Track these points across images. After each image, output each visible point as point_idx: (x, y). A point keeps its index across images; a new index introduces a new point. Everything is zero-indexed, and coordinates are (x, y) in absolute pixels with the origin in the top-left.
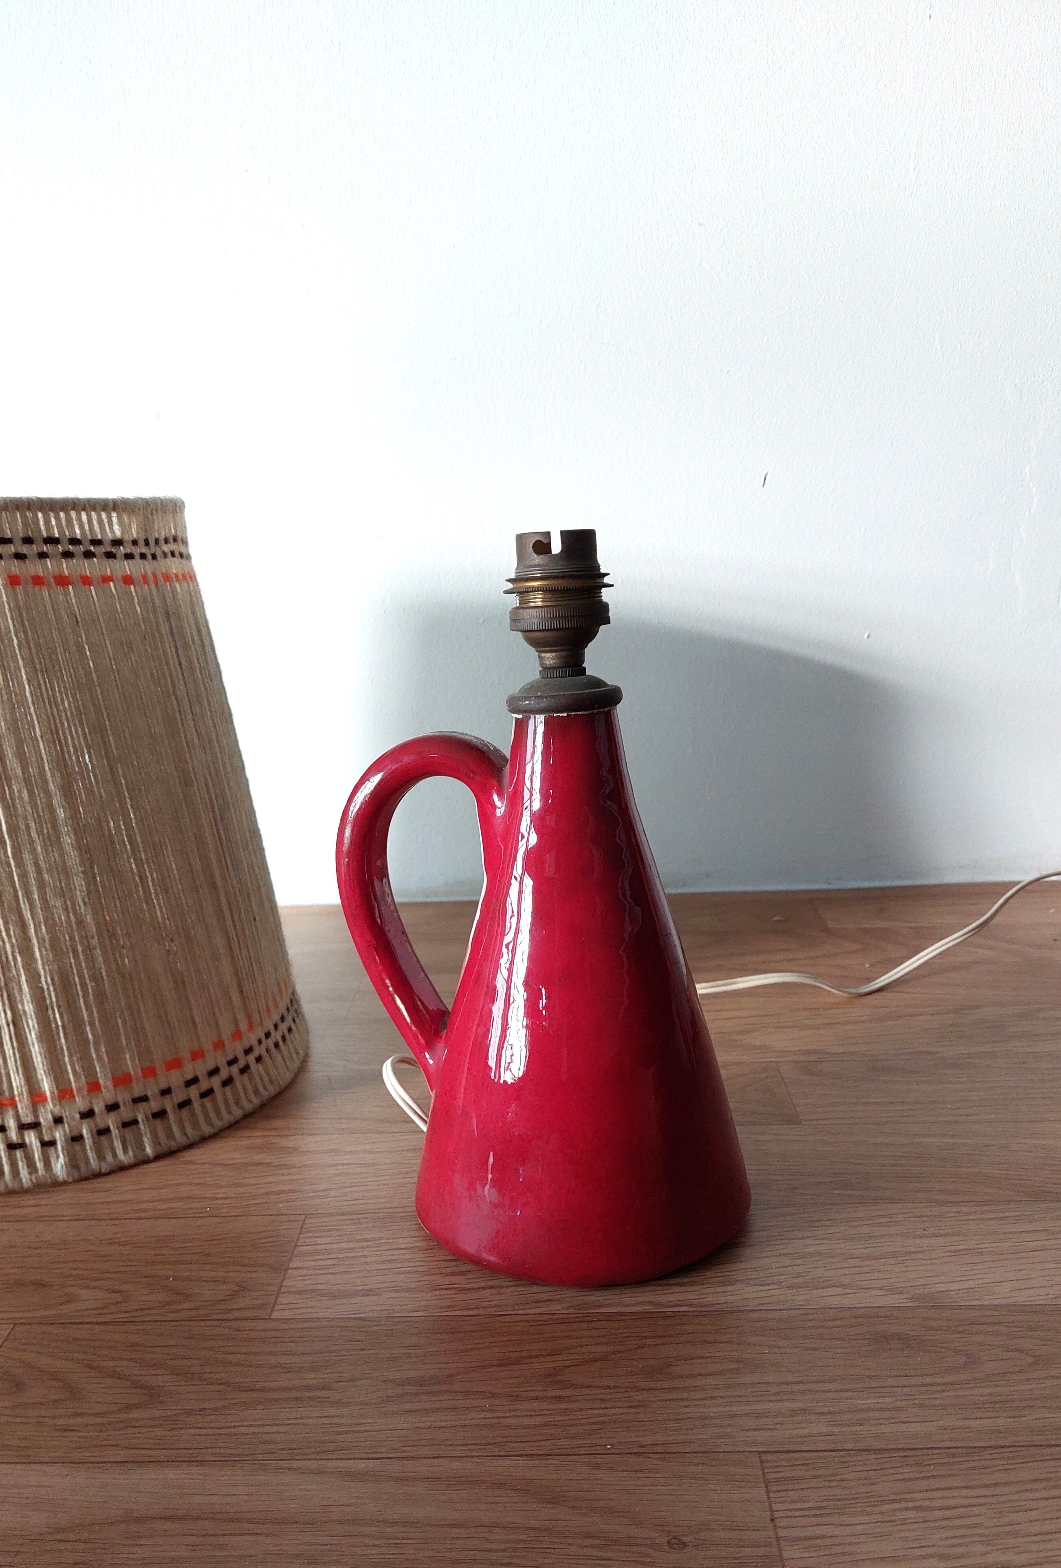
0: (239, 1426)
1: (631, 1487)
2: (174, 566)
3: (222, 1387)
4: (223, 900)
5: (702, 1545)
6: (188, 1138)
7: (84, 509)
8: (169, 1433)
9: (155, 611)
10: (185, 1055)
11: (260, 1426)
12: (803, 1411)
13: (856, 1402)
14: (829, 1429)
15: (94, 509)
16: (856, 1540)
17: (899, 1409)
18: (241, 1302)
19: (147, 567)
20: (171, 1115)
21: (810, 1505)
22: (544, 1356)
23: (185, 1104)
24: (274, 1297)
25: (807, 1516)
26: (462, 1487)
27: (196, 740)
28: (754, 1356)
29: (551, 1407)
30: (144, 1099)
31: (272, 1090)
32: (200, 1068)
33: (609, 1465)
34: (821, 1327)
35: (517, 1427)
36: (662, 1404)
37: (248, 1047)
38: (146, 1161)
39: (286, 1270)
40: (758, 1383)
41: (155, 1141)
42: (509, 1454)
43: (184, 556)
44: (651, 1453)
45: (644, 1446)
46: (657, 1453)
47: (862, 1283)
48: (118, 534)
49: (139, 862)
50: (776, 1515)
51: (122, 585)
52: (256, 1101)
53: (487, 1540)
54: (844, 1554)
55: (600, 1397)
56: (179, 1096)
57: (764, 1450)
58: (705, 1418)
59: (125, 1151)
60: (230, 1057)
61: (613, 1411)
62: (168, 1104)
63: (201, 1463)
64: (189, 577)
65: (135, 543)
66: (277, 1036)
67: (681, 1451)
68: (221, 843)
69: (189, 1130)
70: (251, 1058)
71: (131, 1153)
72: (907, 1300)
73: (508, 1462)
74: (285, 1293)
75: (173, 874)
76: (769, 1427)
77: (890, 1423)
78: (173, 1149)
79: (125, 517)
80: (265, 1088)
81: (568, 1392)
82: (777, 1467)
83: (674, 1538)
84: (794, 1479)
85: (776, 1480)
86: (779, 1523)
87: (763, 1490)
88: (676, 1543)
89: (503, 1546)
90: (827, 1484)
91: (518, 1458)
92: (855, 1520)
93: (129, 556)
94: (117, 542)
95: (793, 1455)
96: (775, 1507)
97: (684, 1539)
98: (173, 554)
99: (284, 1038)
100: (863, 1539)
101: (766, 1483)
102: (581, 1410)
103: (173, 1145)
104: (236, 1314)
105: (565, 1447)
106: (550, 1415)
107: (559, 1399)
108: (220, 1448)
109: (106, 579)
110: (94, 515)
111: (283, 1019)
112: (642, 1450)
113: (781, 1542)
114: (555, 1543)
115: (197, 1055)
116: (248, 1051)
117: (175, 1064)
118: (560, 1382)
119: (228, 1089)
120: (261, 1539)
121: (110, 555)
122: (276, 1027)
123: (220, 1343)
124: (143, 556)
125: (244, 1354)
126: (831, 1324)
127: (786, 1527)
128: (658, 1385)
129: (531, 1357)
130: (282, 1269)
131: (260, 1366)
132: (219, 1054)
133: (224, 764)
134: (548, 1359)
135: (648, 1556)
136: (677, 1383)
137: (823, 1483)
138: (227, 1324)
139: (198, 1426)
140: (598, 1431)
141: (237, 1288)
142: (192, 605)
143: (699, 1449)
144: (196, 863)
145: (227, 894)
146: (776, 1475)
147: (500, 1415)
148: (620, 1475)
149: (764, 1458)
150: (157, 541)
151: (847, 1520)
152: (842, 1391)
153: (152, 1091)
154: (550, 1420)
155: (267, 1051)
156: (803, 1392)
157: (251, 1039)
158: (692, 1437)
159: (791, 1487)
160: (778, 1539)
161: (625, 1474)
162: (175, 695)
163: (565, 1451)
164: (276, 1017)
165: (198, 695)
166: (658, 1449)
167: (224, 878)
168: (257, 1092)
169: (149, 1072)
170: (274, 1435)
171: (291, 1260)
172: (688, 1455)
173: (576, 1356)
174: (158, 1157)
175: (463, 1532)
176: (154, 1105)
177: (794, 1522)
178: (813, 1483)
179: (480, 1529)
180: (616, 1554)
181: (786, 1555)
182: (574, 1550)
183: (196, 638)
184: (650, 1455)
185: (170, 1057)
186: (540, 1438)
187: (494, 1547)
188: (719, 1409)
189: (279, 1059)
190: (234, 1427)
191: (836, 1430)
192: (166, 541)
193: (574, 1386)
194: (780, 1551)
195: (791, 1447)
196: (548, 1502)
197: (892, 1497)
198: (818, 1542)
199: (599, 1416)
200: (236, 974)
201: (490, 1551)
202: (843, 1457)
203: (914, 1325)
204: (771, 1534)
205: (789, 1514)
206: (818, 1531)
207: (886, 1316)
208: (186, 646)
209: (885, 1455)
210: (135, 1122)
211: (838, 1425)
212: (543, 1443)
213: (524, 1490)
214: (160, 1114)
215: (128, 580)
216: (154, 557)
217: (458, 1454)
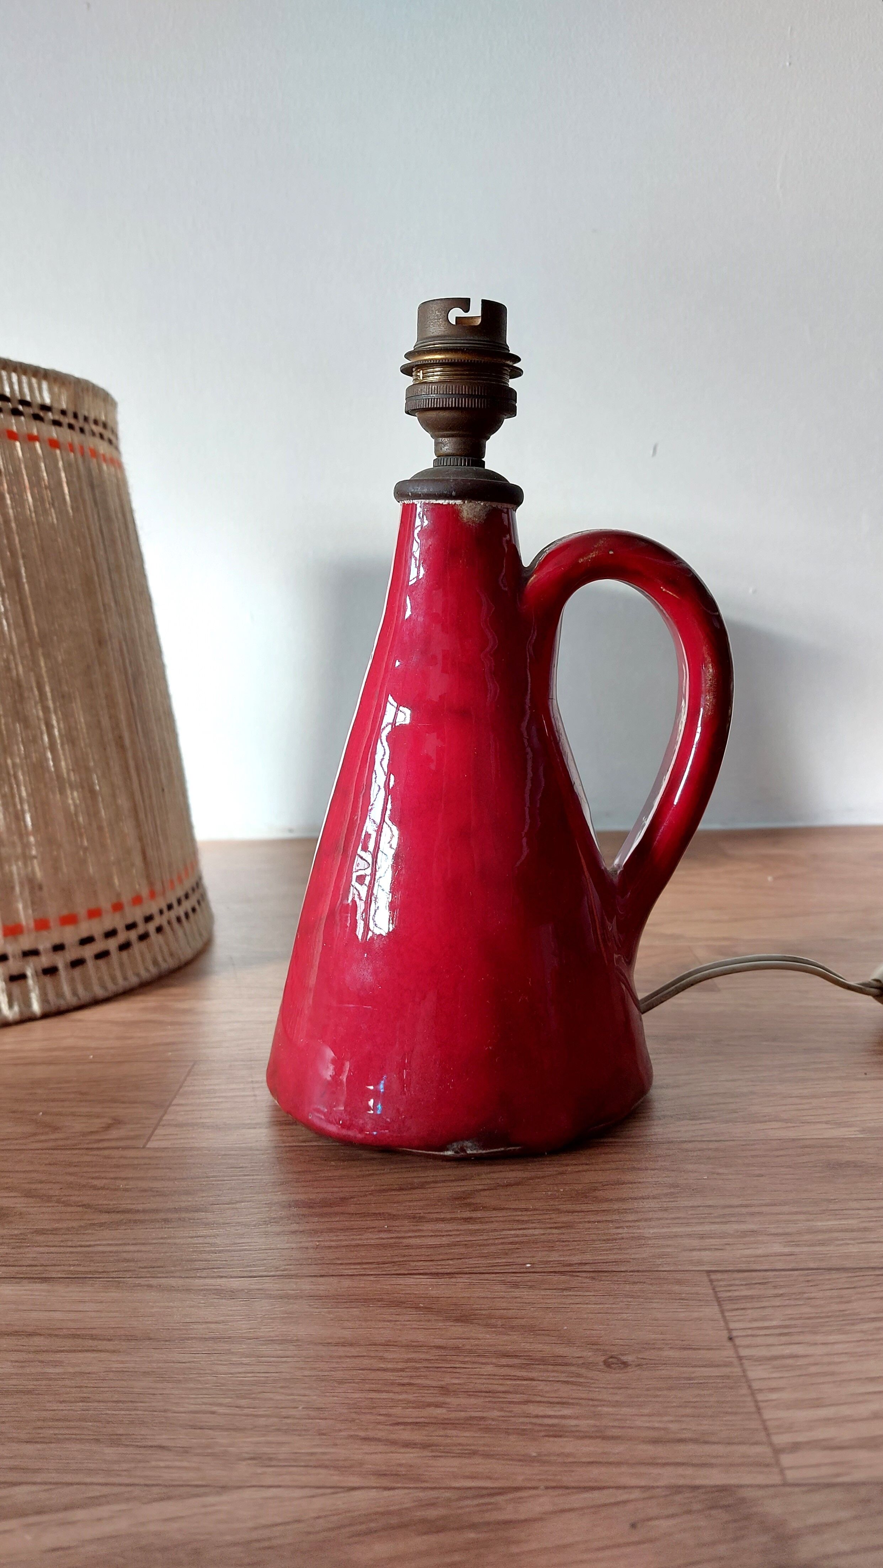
0: (95, 1245)
1: (556, 1305)
2: (103, 448)
3: (80, 1209)
4: (132, 763)
5: (647, 1364)
6: (79, 999)
7: (15, 371)
8: (13, 1251)
9: (79, 477)
10: (82, 912)
11: (121, 1245)
12: (753, 1232)
13: (814, 1224)
14: (787, 1250)
15: (25, 373)
16: (836, 1359)
17: (865, 1229)
18: (114, 1133)
19: (74, 437)
20: (62, 972)
21: (774, 1323)
22: (452, 1181)
23: (78, 963)
24: (152, 1129)
25: (772, 1335)
26: (353, 1305)
27: (113, 604)
28: (691, 1181)
29: (461, 1227)
30: (35, 953)
31: (171, 963)
32: (96, 928)
33: (529, 1284)
34: (764, 1156)
35: (420, 1247)
36: (587, 1225)
37: (148, 914)
38: (32, 1019)
39: (169, 1106)
40: (699, 1206)
41: (44, 999)
42: (410, 1272)
43: (112, 443)
44: (579, 1272)
45: (570, 1265)
46: (585, 1271)
47: (804, 1118)
48: (48, 401)
49: (46, 709)
50: (735, 1333)
51: (49, 447)
52: (154, 970)
53: (382, 1358)
54: (824, 1374)
55: (517, 1218)
56: (72, 954)
57: (714, 1269)
58: (639, 1238)
59: (11, 1005)
60: (129, 921)
61: (530, 1232)
62: (60, 961)
63: (45, 1280)
64: (117, 464)
65: (63, 413)
66: (180, 911)
67: (614, 1269)
68: (133, 708)
69: (81, 991)
70: (151, 927)
71: (16, 1008)
72: (858, 1133)
73: (410, 1280)
74: (163, 1126)
75: (81, 726)
76: (716, 1247)
77: (858, 1243)
78: (62, 1009)
79: (56, 390)
80: (165, 960)
81: (478, 1214)
82: (731, 1285)
83: (612, 1357)
84: (752, 1297)
85: (731, 1299)
86: (738, 1341)
87: (716, 1309)
88: (614, 1363)
89: (400, 1366)
90: (792, 1302)
91: (421, 1276)
92: (832, 1338)
93: (57, 423)
94: (45, 408)
95: (746, 1274)
96: (732, 1325)
97: (624, 1358)
98: (102, 436)
99: (187, 915)
100: (844, 1358)
101: (719, 1301)
102: (495, 1230)
103: (63, 1004)
104: (106, 1144)
105: (477, 1265)
106: (459, 1235)
107: (467, 1220)
108: (70, 1265)
109: (32, 438)
110: (24, 379)
111: (187, 896)
112: (568, 1269)
113: (744, 1361)
114: (464, 1362)
115: (94, 914)
116: (148, 919)
117: (70, 920)
118: (469, 1204)
119: (125, 954)
120: (103, 1355)
121: (37, 417)
122: (179, 902)
123: (85, 1169)
124: (71, 426)
125: (112, 1179)
126: (777, 1153)
127: (748, 1346)
128: (584, 1207)
129: (436, 1182)
130: (163, 1106)
131: (126, 1190)
132: (117, 916)
133: (141, 637)
134: (455, 1184)
135: (579, 1375)
136: (605, 1206)
137: (787, 1301)
138: (95, 1152)
139: (48, 1244)
140: (517, 1250)
141: (110, 1122)
142: (118, 486)
143: (636, 1268)
144: (105, 722)
145: (135, 757)
146: (729, 1294)
147: (399, 1235)
148: (543, 1293)
149: (713, 1276)
150: (86, 419)
151: (819, 1338)
152: (796, 1213)
153: (44, 945)
154: (458, 1240)
155: (169, 922)
156: (752, 1214)
157: (152, 908)
158: (628, 1256)
159: (748, 1305)
160: (740, 1358)
161: (548, 1292)
162: (95, 559)
163: (476, 1270)
164: (180, 893)
165: (118, 568)
166: (587, 1268)
167: (133, 742)
168: (155, 962)
169: (42, 925)
170: (136, 1254)
171: (175, 1097)
172: (623, 1274)
173: (488, 1181)
174: (45, 1016)
175: (354, 1351)
176: (45, 961)
177: (759, 1340)
178: (777, 1302)
179: (373, 1348)
180: (542, 1374)
181: (751, 1375)
182: (490, 1369)
183: (120, 515)
184: (578, 1274)
185: (65, 912)
186: (446, 1257)
187: (390, 1366)
188: (655, 1230)
189: (180, 932)
190: (89, 1246)
191: (797, 1250)
192: (96, 422)
193: (485, 1208)
194: (744, 1371)
195: (743, 1266)
196: (457, 1320)
197: (873, 1316)
198: (790, 1361)
199: (517, 1236)
200: (140, 839)
201: (385, 1370)
202: (808, 1275)
203: (869, 1154)
204: (730, 1352)
205: (750, 1332)
206: (787, 1350)
207: (837, 1147)
208: (109, 519)
209: (858, 1274)
210: (22, 977)
211: (798, 1245)
212: (451, 1262)
213: (426, 1308)
214: (51, 971)
215: (54, 444)
216: (82, 430)
217: (350, 1272)
